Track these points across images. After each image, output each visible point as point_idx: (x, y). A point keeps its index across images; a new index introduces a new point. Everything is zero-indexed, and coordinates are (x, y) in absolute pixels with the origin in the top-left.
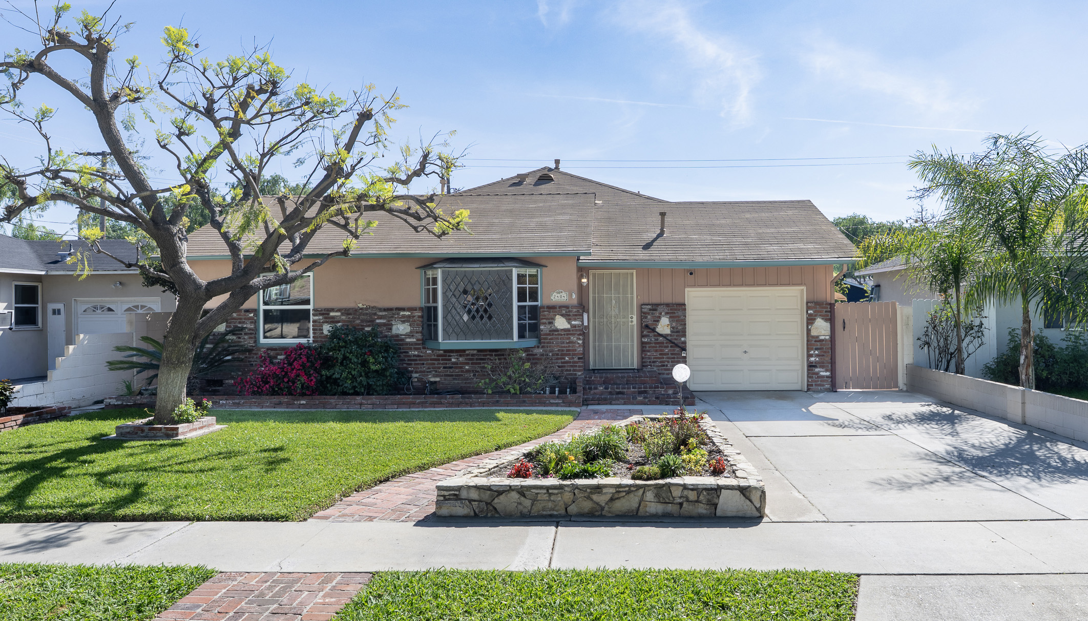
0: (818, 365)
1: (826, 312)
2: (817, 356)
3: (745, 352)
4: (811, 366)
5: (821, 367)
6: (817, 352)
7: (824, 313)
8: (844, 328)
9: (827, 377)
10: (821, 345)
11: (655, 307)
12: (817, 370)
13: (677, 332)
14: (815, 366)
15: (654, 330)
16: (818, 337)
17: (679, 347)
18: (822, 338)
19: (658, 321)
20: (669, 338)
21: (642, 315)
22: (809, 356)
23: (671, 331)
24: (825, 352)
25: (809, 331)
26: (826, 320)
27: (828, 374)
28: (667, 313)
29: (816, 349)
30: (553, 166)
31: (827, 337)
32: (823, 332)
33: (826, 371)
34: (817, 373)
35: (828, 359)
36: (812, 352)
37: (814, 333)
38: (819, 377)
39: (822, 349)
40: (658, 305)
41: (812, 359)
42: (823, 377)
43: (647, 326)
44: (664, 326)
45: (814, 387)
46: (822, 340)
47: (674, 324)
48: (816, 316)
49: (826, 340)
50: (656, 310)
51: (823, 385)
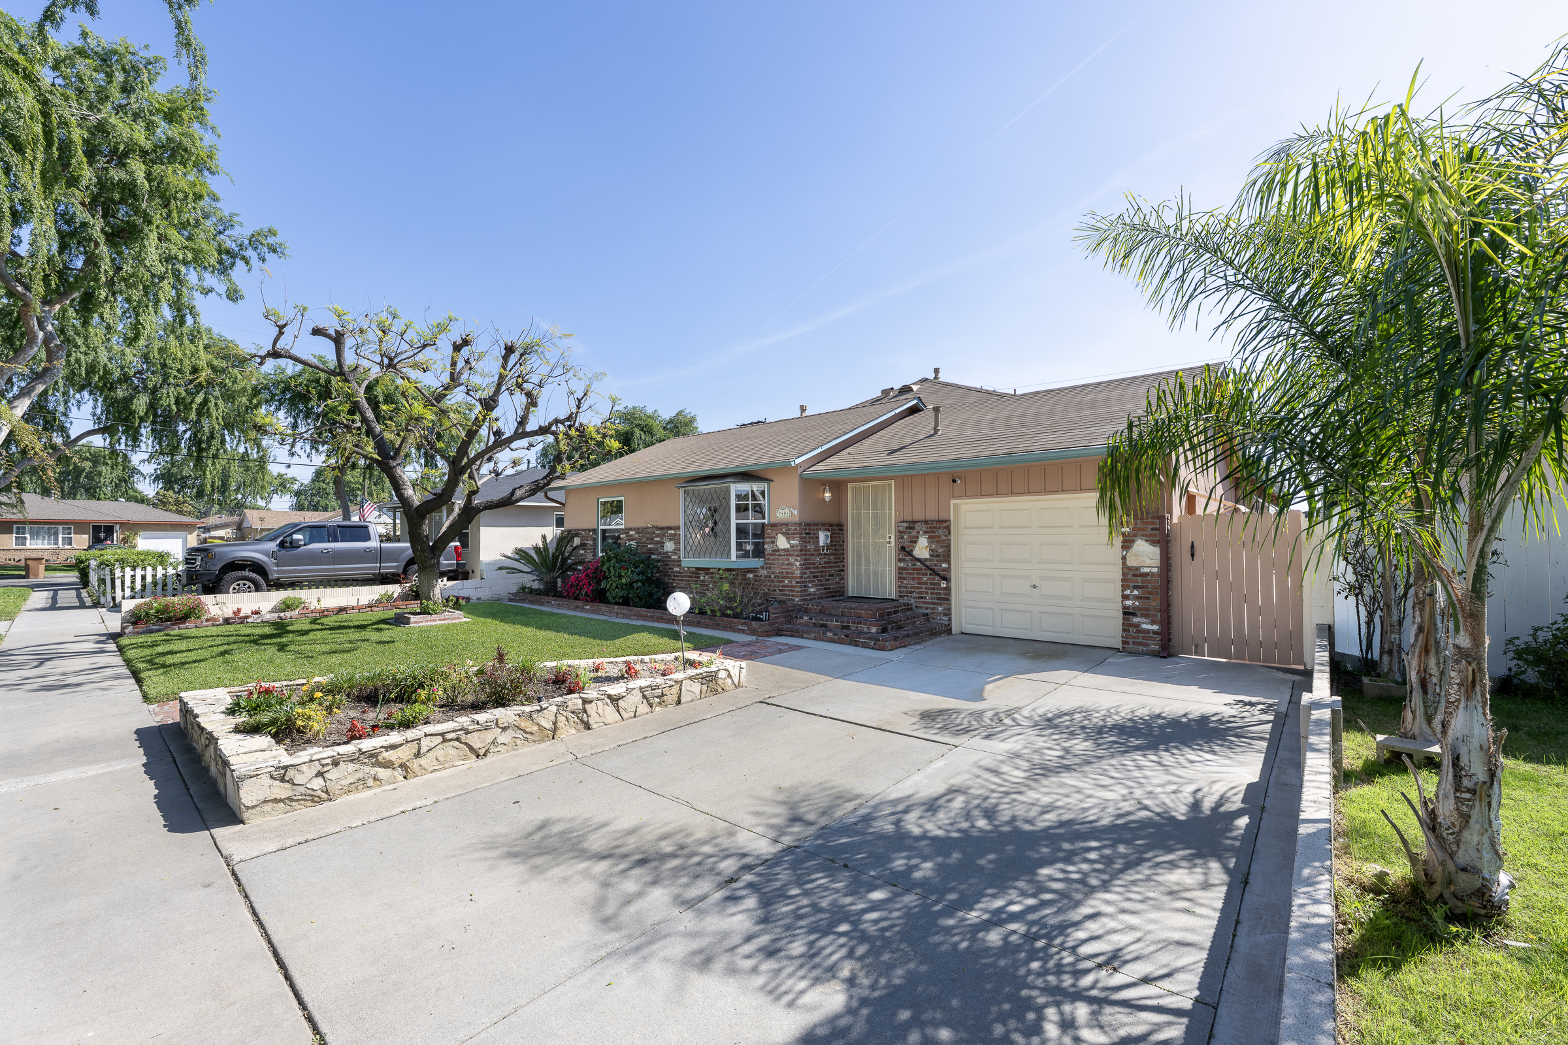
0: (1138, 613)
1: (1153, 529)
2: (1137, 598)
3: (1034, 587)
4: (1127, 613)
5: (1142, 616)
6: (1136, 592)
7: (1149, 532)
8: (1193, 556)
9: (1155, 632)
10: (1143, 582)
11: (911, 525)
12: (1135, 620)
13: (938, 556)
14: (1134, 614)
15: (910, 554)
16: (1138, 569)
17: (938, 575)
18: (1147, 570)
19: (915, 542)
20: (928, 563)
21: (900, 534)
22: (1125, 597)
23: (931, 555)
24: (1151, 593)
25: (1124, 558)
26: (1153, 543)
27: (1156, 627)
28: (925, 532)
29: (1135, 587)
30: (931, 376)
31: (1155, 570)
32: (1148, 562)
33: (1153, 623)
34: (1137, 625)
35: (1155, 603)
36: (1128, 592)
37: (1131, 562)
38: (1138, 632)
39: (1146, 587)
40: (915, 522)
41: (1128, 603)
42: (1147, 631)
43: (903, 548)
44: (922, 549)
45: (1131, 645)
46: (1146, 574)
47: (934, 546)
48: (1135, 536)
49: (1153, 574)
50: (912, 528)
51: (1148, 645)
